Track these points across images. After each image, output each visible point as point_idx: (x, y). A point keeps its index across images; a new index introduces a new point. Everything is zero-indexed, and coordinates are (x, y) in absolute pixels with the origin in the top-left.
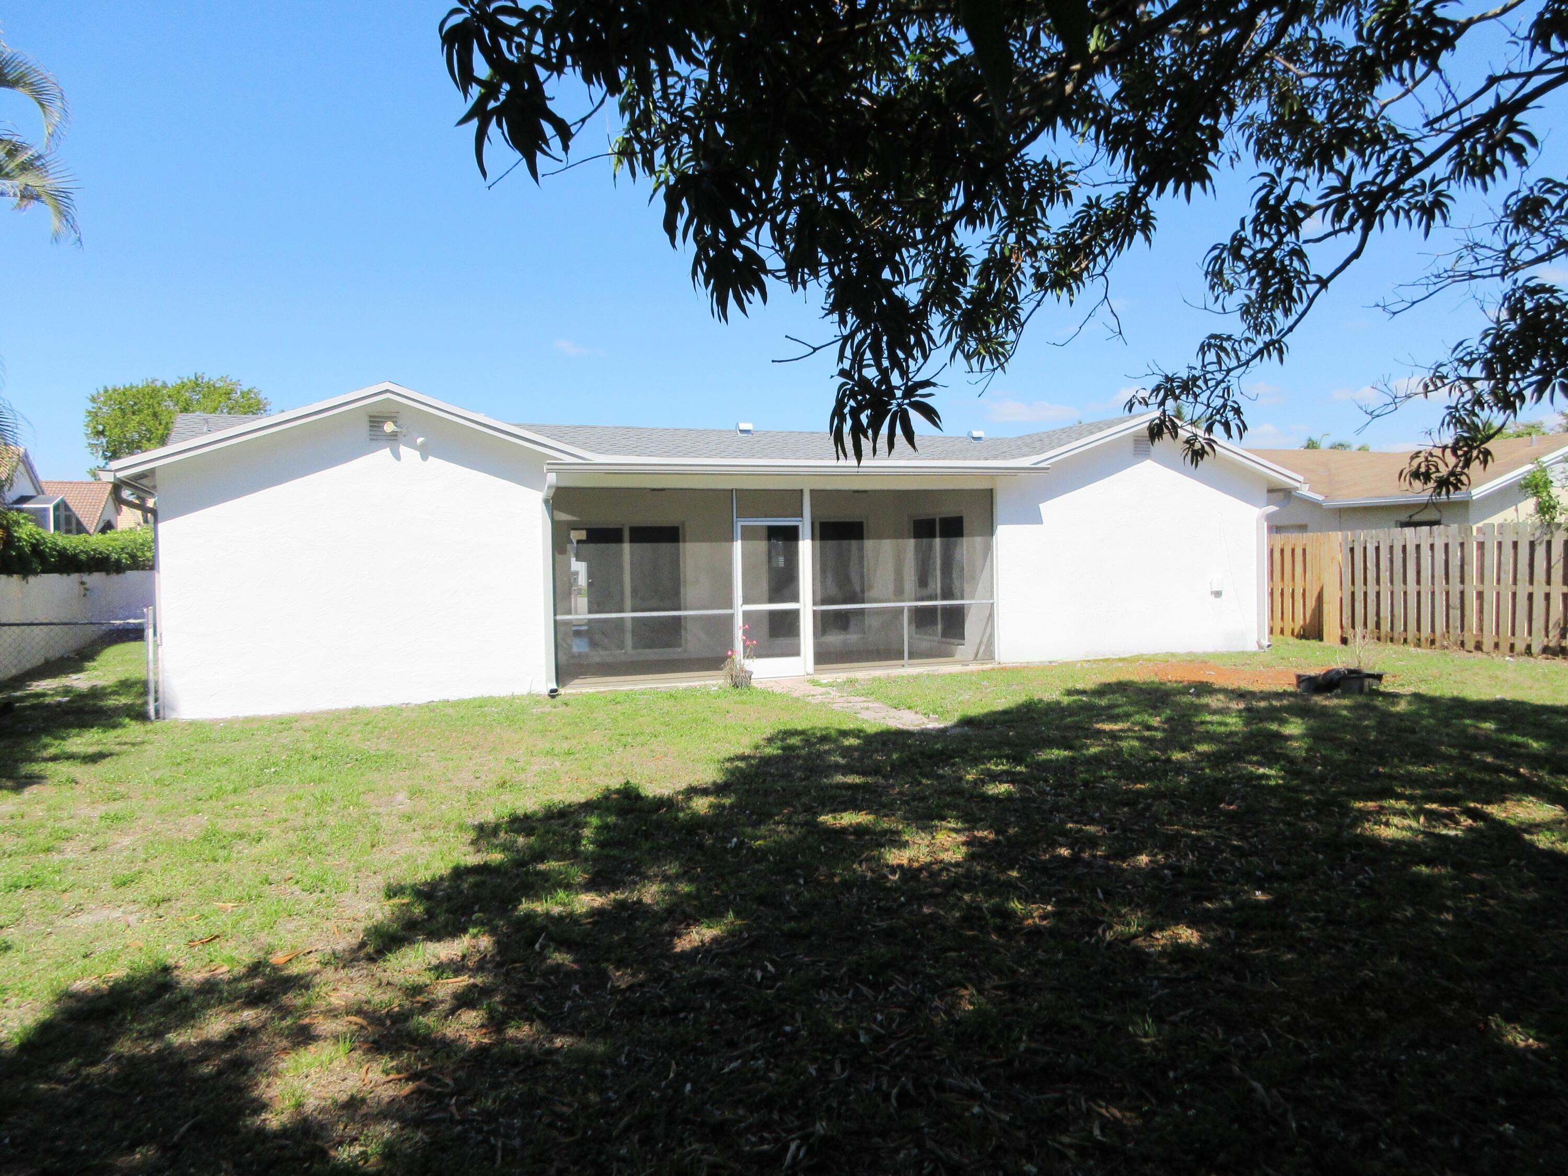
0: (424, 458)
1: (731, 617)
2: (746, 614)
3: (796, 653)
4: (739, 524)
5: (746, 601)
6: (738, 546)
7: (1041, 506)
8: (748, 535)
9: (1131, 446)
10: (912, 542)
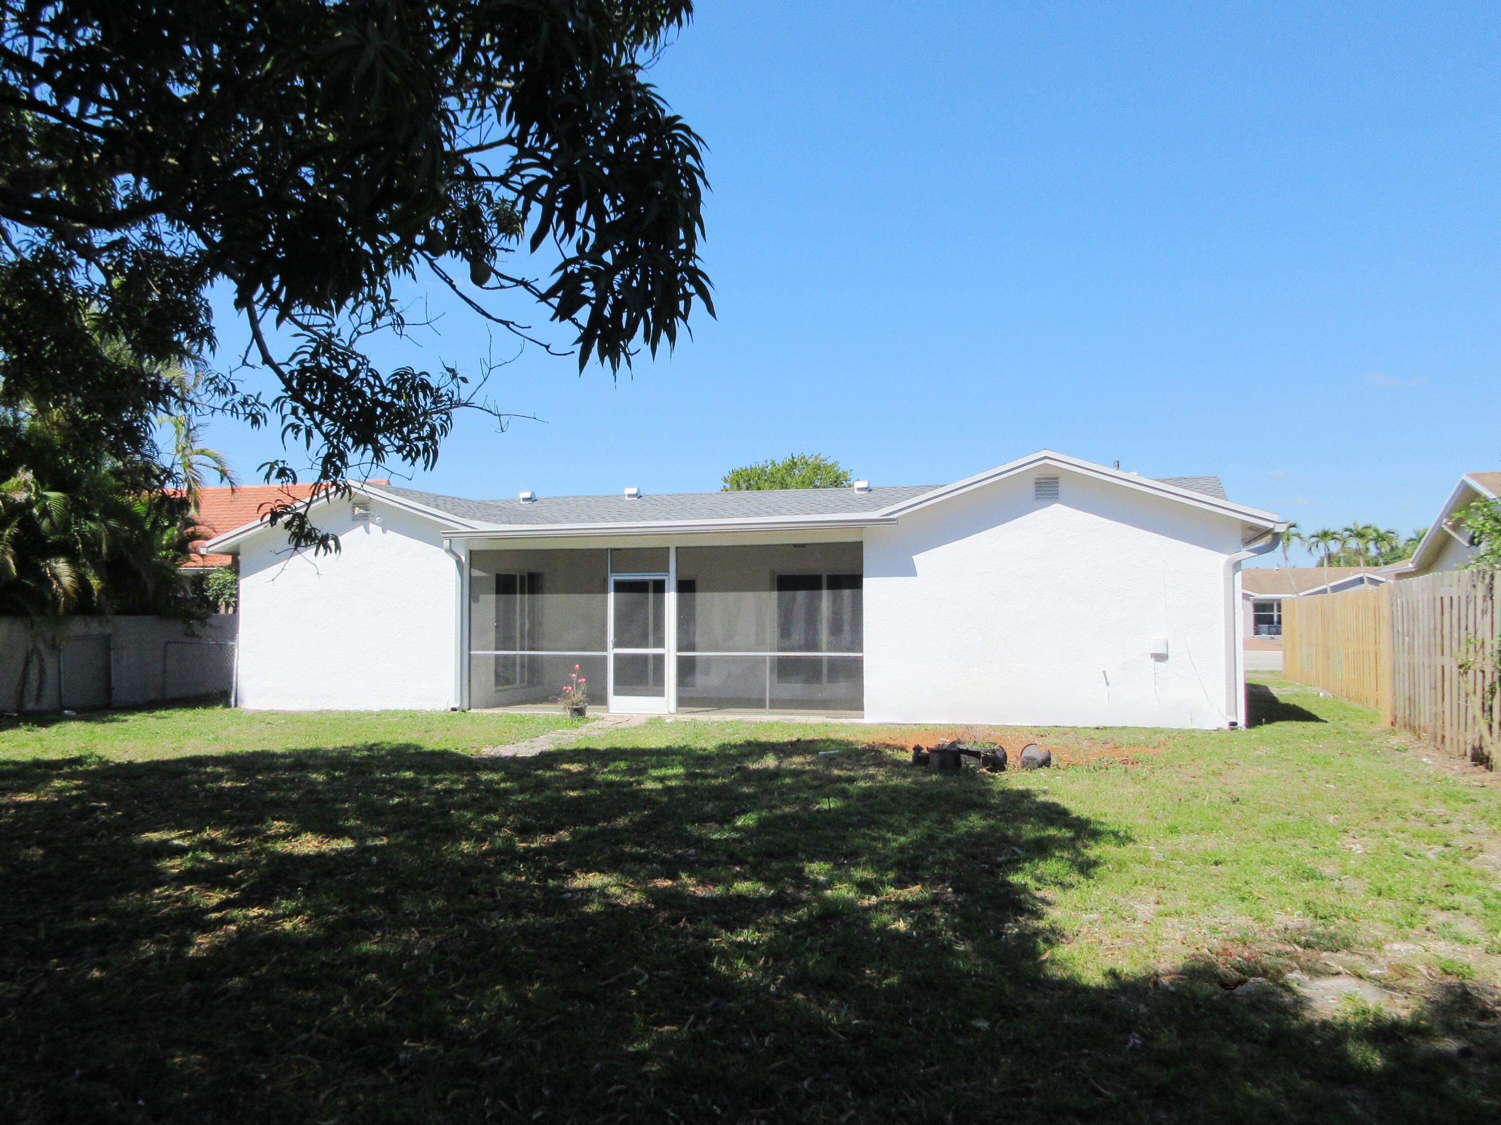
0: (384, 532)
1: (605, 658)
2: (617, 657)
3: (661, 694)
4: (612, 579)
5: (617, 645)
6: (611, 596)
7: (915, 558)
8: (620, 587)
9: (1031, 488)
10: (775, 594)
